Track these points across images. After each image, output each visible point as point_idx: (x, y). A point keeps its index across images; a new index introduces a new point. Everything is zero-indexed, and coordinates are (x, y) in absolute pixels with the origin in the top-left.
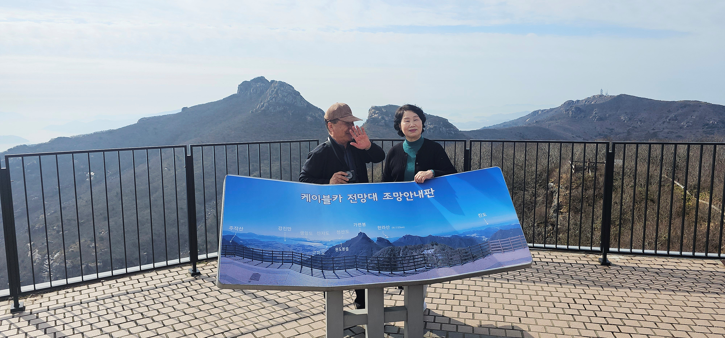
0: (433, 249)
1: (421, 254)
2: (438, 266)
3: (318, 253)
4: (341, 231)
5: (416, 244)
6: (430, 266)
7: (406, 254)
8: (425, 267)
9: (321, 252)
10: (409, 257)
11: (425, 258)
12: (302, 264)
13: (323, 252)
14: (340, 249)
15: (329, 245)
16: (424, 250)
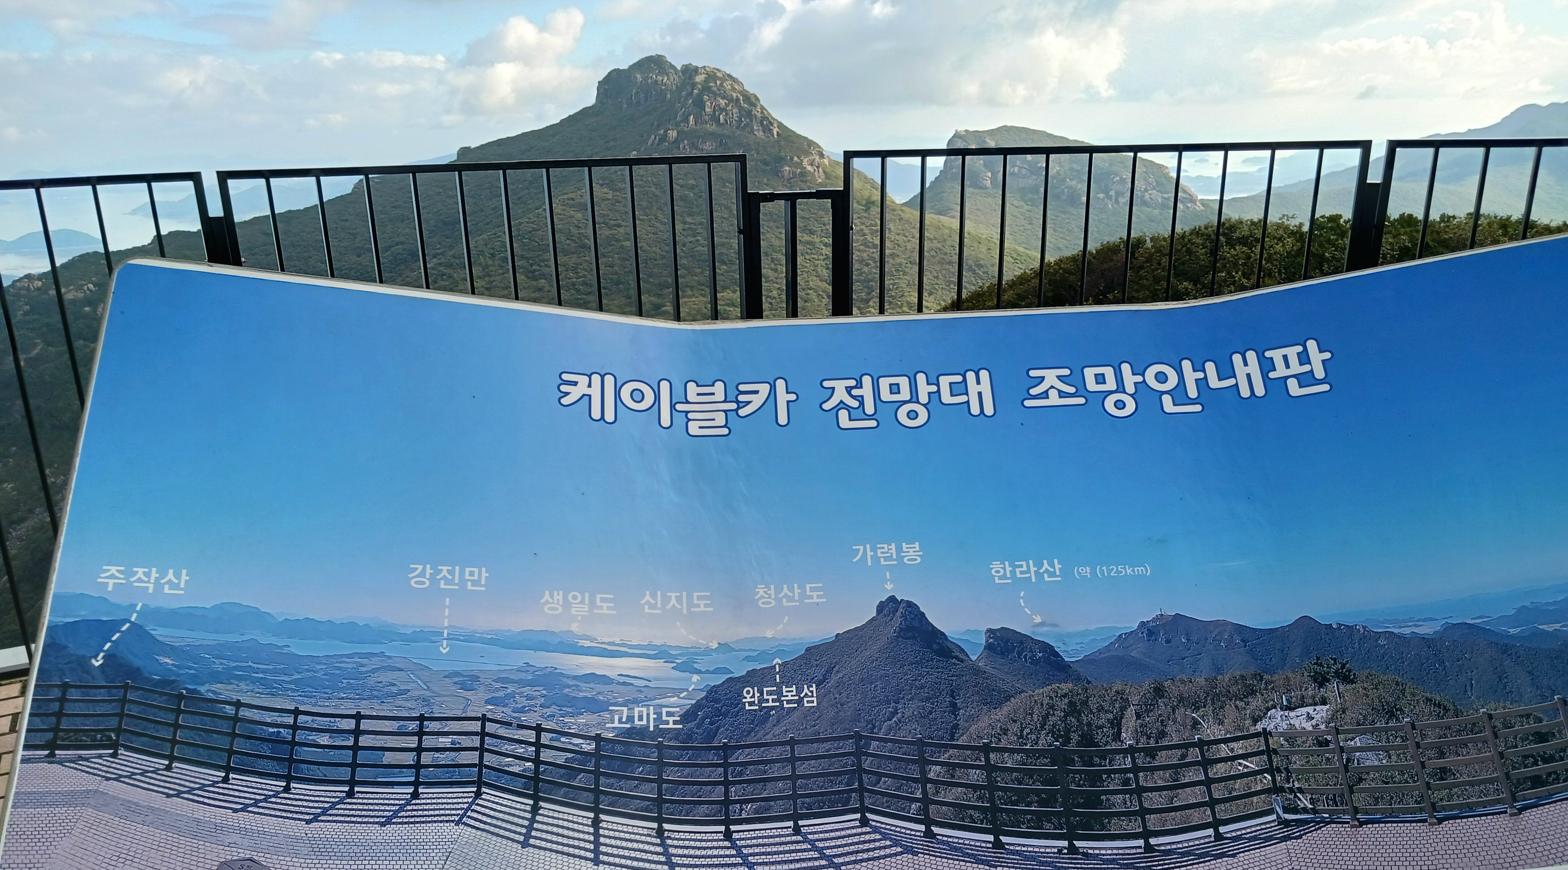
0: (1324, 703)
1: (1252, 730)
2: (1356, 811)
3: (641, 718)
4: (778, 590)
5: (1219, 670)
6: (1305, 810)
7: (1162, 734)
8: (1274, 817)
9: (659, 715)
10: (1179, 752)
11: (1275, 759)
12: (537, 790)
13: (669, 714)
14: (770, 698)
15: (708, 672)
16: (1268, 709)
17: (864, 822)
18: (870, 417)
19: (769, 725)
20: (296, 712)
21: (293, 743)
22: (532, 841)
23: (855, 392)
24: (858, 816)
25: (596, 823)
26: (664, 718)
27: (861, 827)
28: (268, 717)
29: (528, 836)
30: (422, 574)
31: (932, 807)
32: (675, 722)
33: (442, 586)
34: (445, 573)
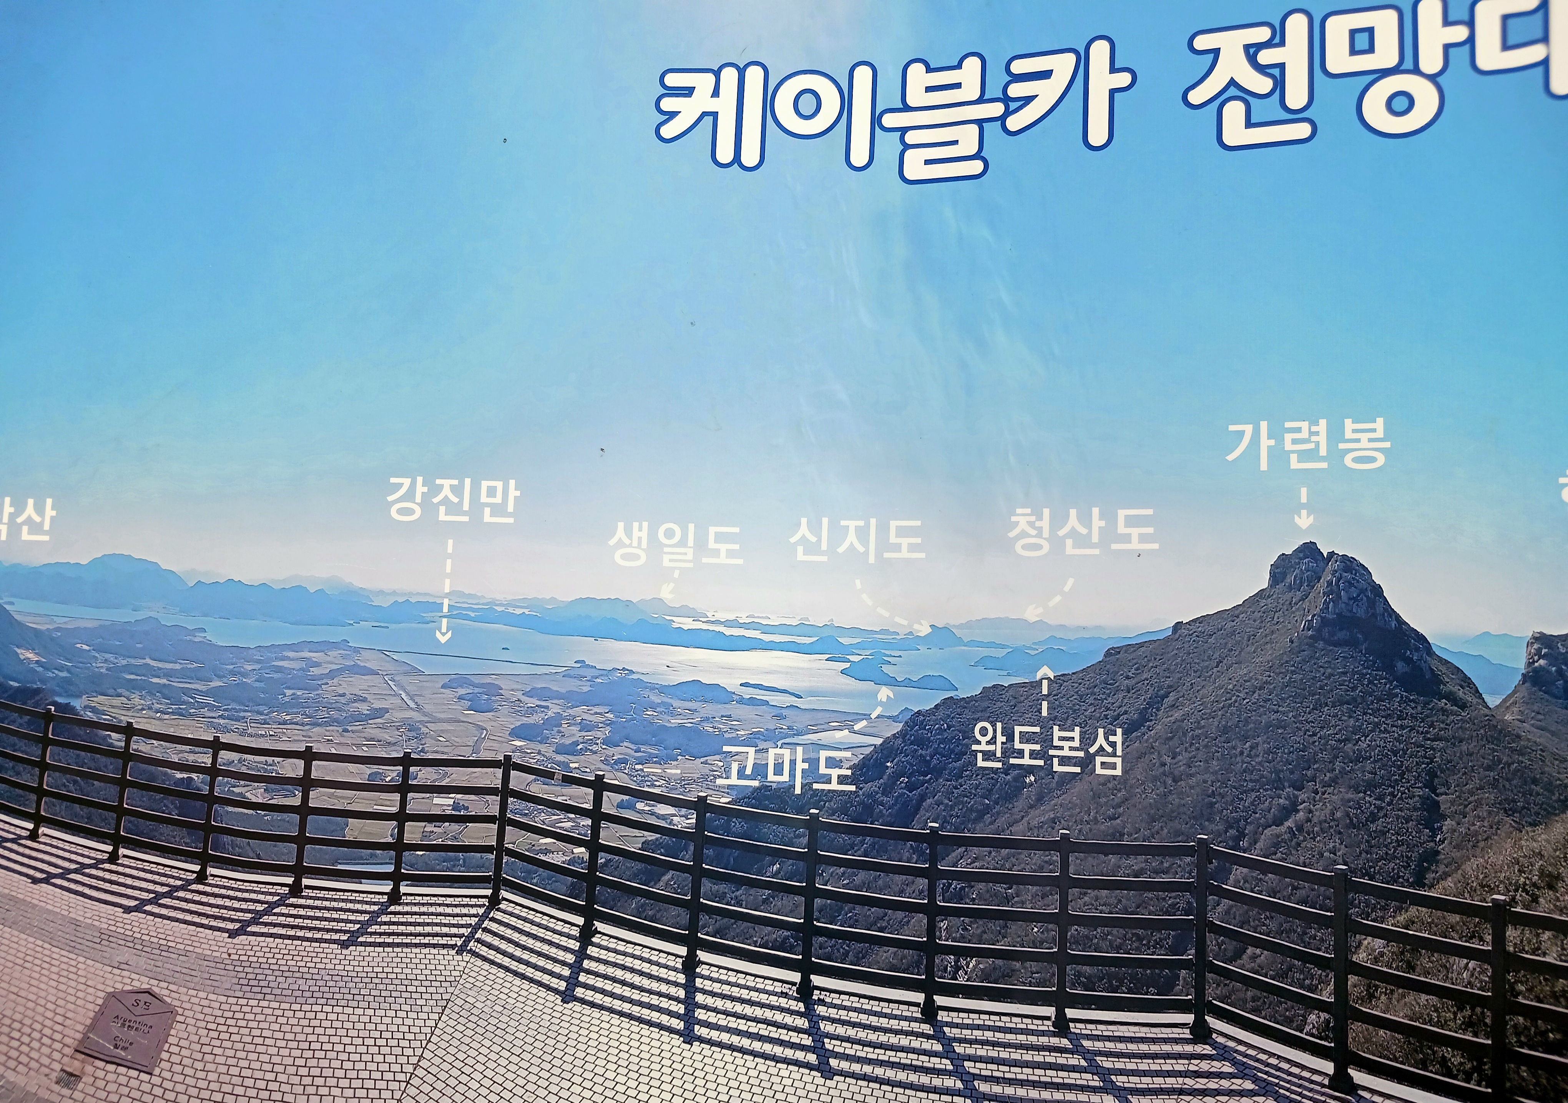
3: (778, 770)
9: (813, 763)
13: (832, 763)
14: (1027, 748)
15: (908, 683)
17: (1201, 1033)
18: (1295, 116)
19: (1020, 804)
20: (216, 746)
21: (211, 799)
22: (579, 992)
23: (1265, 57)
24: (1189, 1018)
25: (690, 966)
26: (823, 770)
27: (1194, 1041)
28: (174, 753)
29: (573, 982)
30: (409, 496)
31: (1356, 1028)
32: (842, 780)
33: (442, 517)
34: (446, 492)
